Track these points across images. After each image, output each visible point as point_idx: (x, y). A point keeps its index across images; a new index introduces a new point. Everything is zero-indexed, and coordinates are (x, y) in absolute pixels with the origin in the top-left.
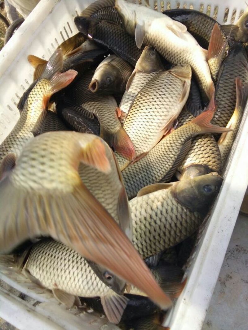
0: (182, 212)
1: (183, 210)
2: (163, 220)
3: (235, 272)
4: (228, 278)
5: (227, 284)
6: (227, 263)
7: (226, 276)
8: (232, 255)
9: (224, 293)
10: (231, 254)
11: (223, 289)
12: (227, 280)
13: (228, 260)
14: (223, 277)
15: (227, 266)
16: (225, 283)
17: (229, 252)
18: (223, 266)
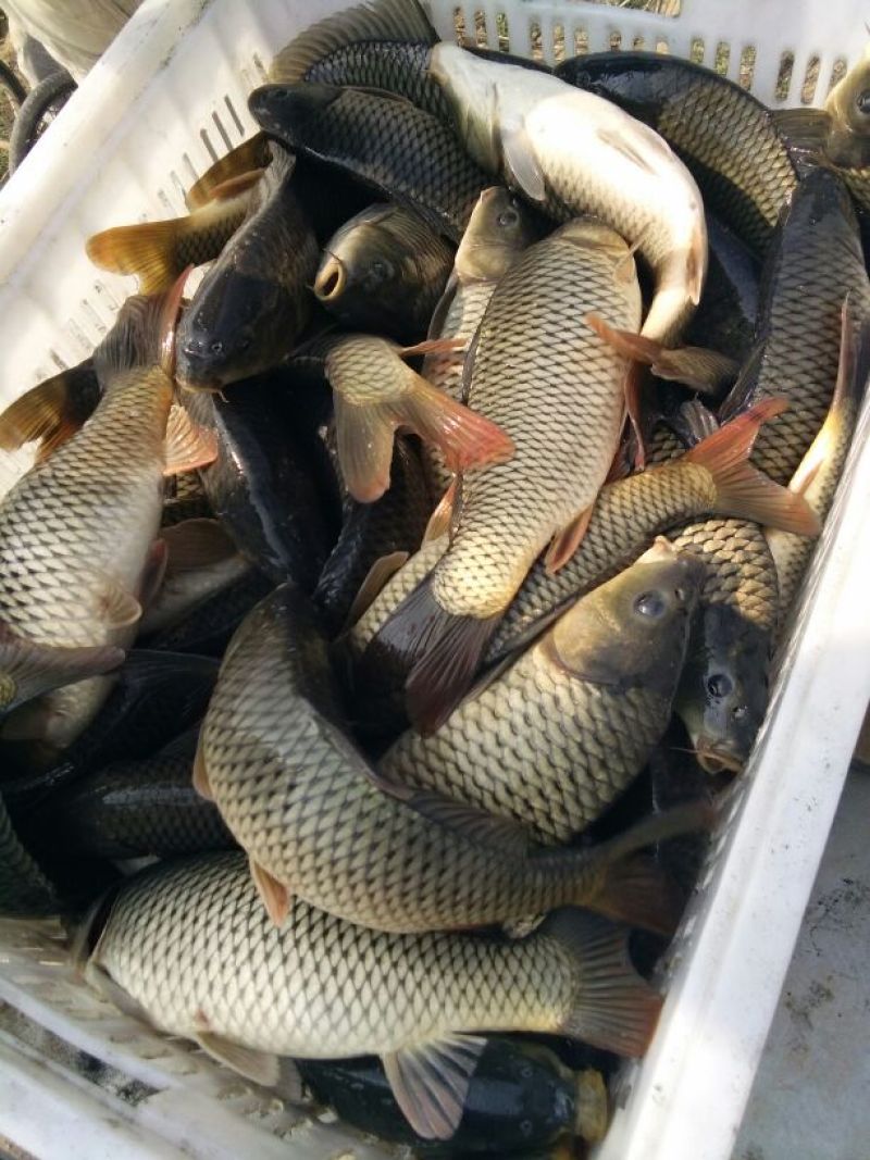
0: (589, 703)
1: (589, 693)
2: (539, 742)
3: (841, 975)
4: (816, 998)
5: (816, 1015)
6: (814, 944)
7: (811, 989)
8: (831, 914)
9: (806, 1049)
10: (827, 910)
11: (803, 1037)
12: (813, 1005)
13: (815, 931)
14: (801, 991)
15: (815, 952)
16: (806, 1015)
17: (820, 903)
18: (799, 954)
